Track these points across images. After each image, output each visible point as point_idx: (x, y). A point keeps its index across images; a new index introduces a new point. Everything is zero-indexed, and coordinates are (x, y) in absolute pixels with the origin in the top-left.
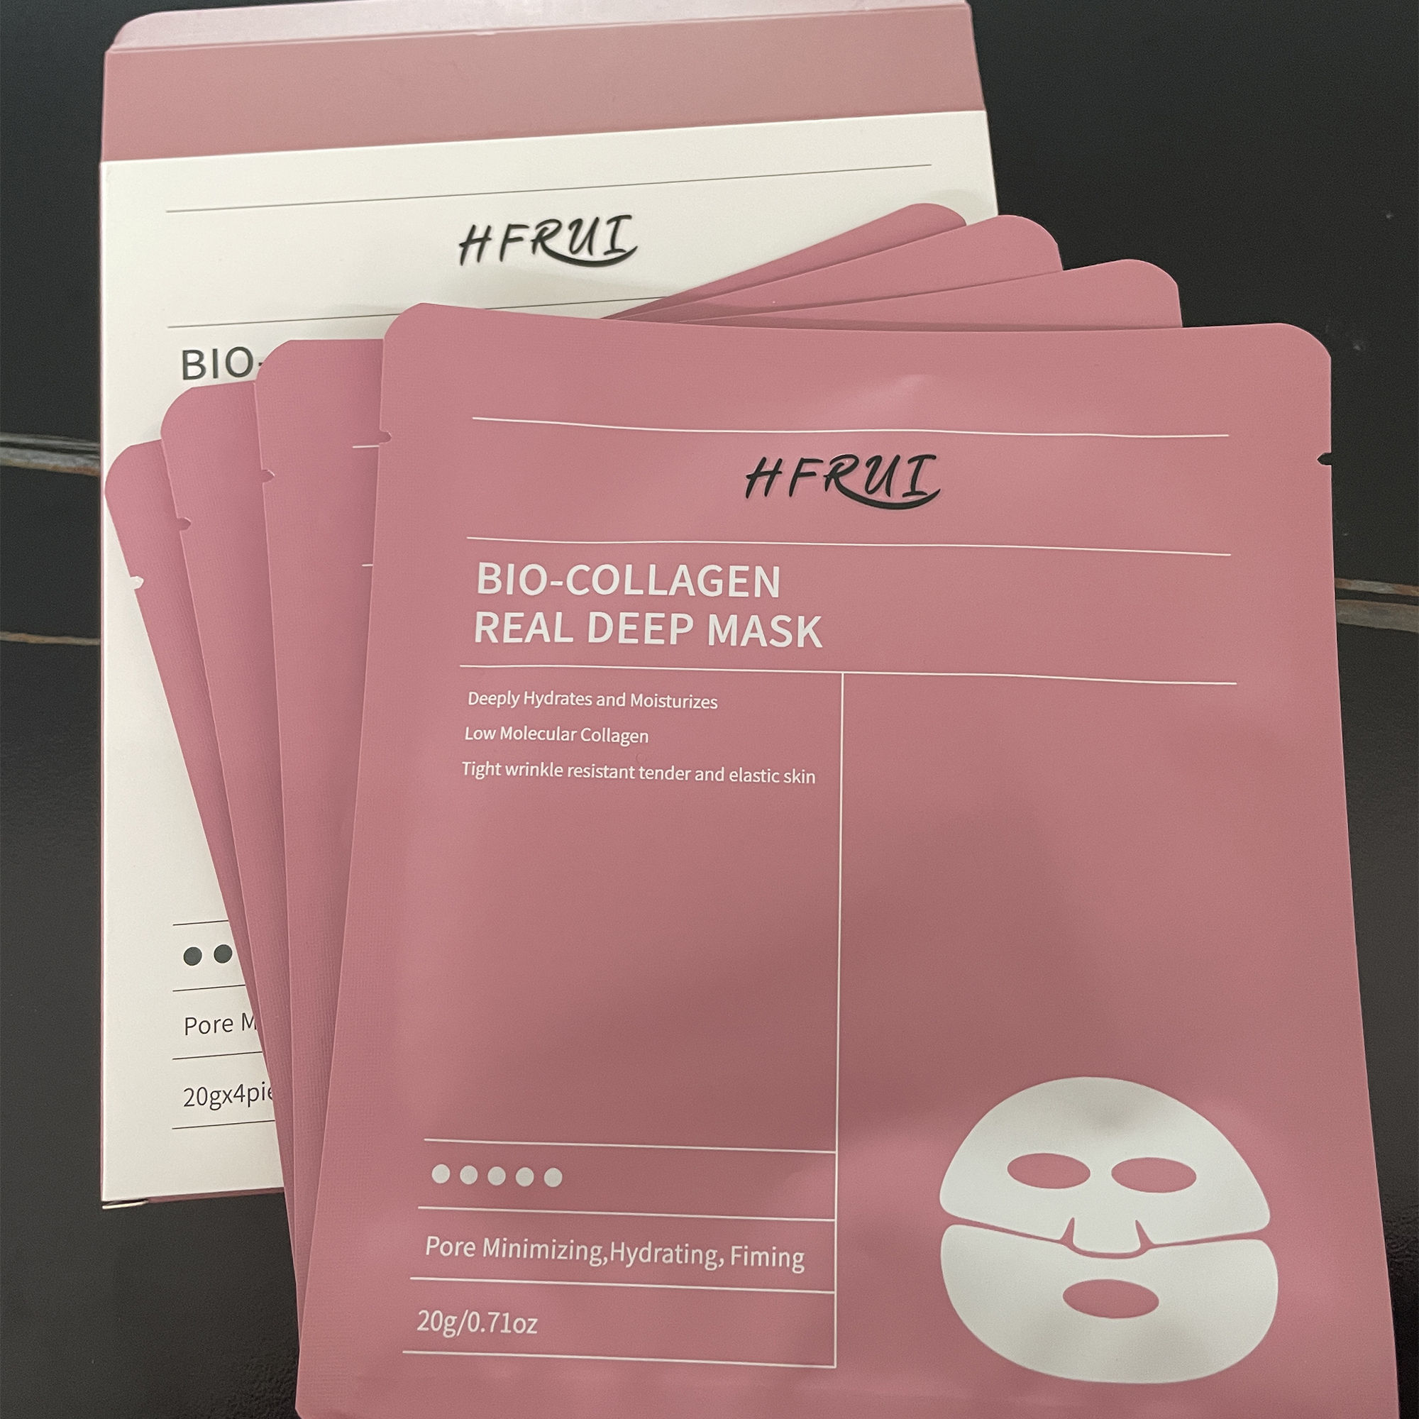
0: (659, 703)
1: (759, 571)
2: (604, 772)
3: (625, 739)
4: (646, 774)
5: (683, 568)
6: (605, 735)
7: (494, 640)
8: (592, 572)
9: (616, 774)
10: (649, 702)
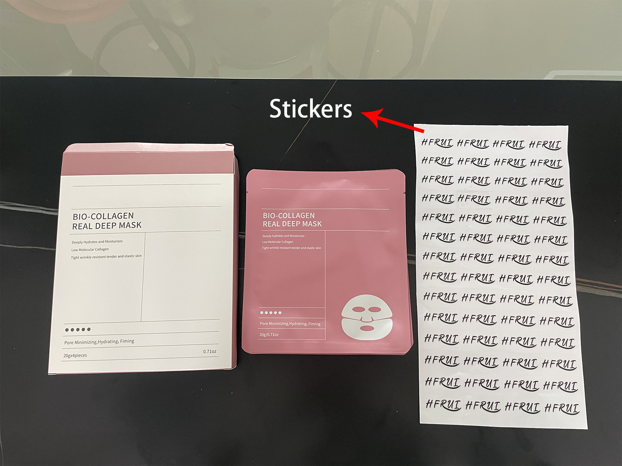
0: (295, 236)
1: (311, 213)
2: (286, 248)
3: (289, 242)
4: (293, 248)
5: (298, 213)
6: (286, 242)
7: (266, 226)
8: (283, 214)
9: (288, 248)
10: (293, 236)
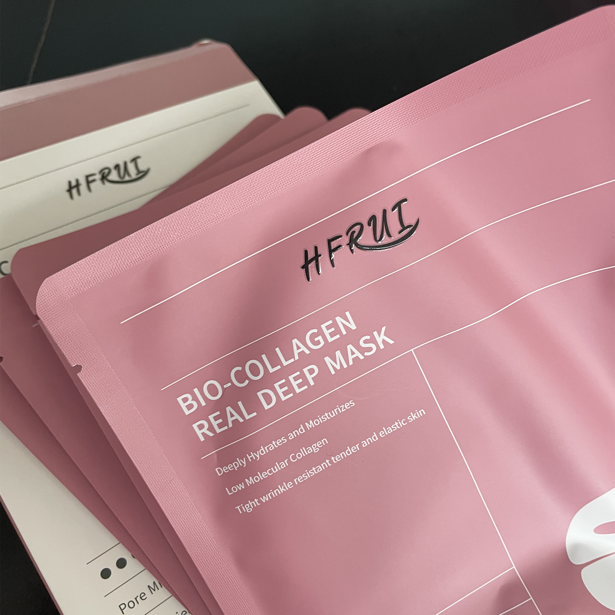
0: (322, 420)
1: (339, 319)
2: (314, 471)
4: (336, 459)
6: (303, 452)
7: (211, 434)
8: (244, 368)
9: (320, 468)
10: (317, 422)
